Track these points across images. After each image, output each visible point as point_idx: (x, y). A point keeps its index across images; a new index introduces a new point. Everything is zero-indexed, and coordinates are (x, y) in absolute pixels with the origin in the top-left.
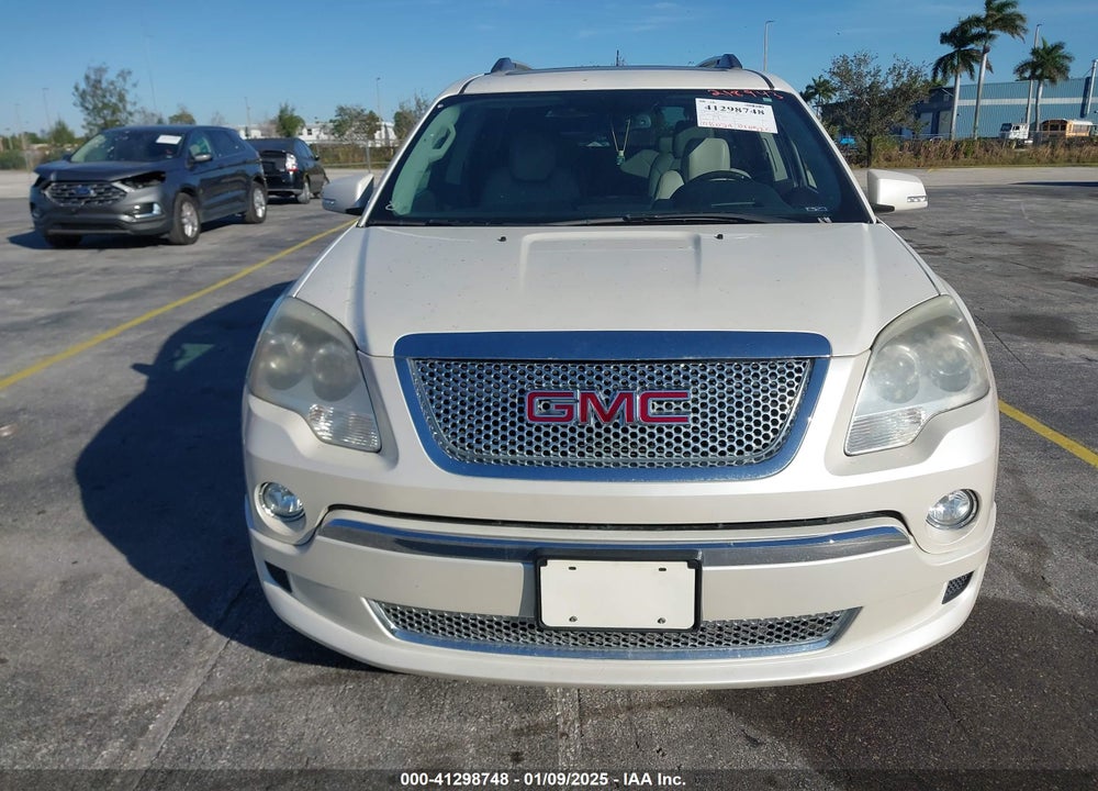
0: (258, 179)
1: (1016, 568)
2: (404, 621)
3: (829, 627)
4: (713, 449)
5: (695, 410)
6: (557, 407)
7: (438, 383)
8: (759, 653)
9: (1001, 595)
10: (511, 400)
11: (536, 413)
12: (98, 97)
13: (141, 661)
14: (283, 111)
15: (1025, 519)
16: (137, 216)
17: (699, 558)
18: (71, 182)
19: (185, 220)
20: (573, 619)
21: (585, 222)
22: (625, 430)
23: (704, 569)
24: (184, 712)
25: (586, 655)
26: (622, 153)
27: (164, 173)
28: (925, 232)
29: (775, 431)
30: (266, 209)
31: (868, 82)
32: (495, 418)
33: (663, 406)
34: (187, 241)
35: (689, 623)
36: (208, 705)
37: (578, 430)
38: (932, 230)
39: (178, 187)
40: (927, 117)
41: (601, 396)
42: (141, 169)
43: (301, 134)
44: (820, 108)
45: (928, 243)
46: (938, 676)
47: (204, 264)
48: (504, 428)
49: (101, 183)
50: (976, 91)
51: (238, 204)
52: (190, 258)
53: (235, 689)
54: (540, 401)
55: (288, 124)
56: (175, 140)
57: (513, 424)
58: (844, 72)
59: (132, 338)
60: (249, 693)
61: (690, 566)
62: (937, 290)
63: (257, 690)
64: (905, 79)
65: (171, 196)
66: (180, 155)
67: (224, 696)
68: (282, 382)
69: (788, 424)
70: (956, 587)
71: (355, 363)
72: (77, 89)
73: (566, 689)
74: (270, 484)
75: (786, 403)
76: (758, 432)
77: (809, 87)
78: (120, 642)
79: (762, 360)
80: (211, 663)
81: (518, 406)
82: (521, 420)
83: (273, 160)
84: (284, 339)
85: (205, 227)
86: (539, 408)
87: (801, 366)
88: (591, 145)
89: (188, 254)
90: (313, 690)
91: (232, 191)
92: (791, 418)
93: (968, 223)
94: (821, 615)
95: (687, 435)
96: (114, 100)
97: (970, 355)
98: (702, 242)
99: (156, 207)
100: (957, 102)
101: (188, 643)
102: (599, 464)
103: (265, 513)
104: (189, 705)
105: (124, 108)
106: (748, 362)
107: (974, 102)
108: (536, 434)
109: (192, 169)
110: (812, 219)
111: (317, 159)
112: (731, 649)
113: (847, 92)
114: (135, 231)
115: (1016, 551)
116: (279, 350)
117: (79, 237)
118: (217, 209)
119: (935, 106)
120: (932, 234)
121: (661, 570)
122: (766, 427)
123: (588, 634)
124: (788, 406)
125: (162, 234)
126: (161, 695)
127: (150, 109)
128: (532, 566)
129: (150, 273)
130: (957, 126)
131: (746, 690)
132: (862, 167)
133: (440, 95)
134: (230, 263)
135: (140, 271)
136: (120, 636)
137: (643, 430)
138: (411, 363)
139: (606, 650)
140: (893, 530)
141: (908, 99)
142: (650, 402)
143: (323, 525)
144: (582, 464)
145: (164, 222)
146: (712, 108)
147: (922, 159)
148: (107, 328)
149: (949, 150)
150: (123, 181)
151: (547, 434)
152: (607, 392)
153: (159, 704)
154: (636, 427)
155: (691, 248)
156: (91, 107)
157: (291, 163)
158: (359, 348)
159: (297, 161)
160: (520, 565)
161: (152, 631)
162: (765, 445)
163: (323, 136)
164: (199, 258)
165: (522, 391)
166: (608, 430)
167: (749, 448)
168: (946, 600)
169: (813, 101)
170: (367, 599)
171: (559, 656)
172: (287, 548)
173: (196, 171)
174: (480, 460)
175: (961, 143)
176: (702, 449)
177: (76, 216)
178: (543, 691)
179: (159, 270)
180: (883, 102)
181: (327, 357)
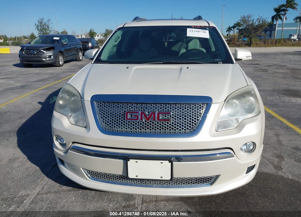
0: (80, 49)
1: (273, 163)
2: (92, 175)
3: (210, 180)
4: (178, 129)
5: (173, 118)
6: (134, 116)
7: (102, 108)
8: (191, 187)
9: (268, 171)
10: (122, 114)
11: (128, 117)
12: (42, 26)
13: (26, 183)
14: (91, 31)
15: (278, 149)
16: (48, 59)
17: (172, 160)
18: (30, 50)
19: (60, 60)
20: (137, 176)
21: (152, 63)
22: (153, 123)
23: (174, 163)
24: (34, 198)
25: (142, 186)
26: (166, 43)
27: (54, 47)
28: (263, 65)
29: (195, 124)
30: (82, 57)
31: (251, 23)
32: (117, 119)
33: (164, 116)
34: (60, 66)
35: (169, 178)
36: (41, 196)
37: (140, 122)
38: (266, 65)
39: (58, 51)
40: (268, 33)
41: (147, 113)
42: (49, 46)
43: (96, 37)
44: (238, 30)
45: (263, 68)
46: (246, 195)
47: (64, 72)
48: (120, 122)
49: (37, 50)
50: (282, 25)
51: (74, 56)
52: (60, 70)
53: (49, 192)
54: (130, 114)
55: (92, 34)
56: (58, 38)
57: (122, 120)
58: (244, 20)
59: (41, 92)
60: (53, 193)
61: (169, 162)
62: (247, 84)
63: (55, 192)
64: (261, 22)
65: (56, 54)
66: (59, 43)
67: (46, 194)
68: (62, 107)
69: (199, 122)
70: (250, 169)
71: (80, 102)
72: (36, 24)
73: (139, 195)
74: (58, 135)
75: (199, 116)
76: (190, 124)
77: (235, 24)
78: (21, 177)
79: (192, 104)
80: (44, 184)
81: (123, 115)
82: (124, 119)
83: (85, 44)
84: (63, 95)
85: (65, 62)
86: (129, 116)
87: (203, 105)
88: (170, 40)
89: (60, 69)
90: (70, 192)
91: (73, 52)
92: (200, 120)
93: (276, 63)
94: (208, 177)
95: (170, 124)
96: (46, 27)
97: (254, 103)
98: (183, 69)
99: (52, 56)
100: (277, 28)
101: (39, 178)
102: (146, 132)
103: (57, 143)
104: (36, 196)
105: (49, 29)
106: (188, 104)
107: (281, 28)
108: (128, 123)
109: (62, 46)
110: (217, 63)
111: (97, 44)
112: (183, 186)
113: (245, 26)
114: (46, 63)
115: (274, 158)
116: (62, 98)
117: (32, 64)
118: (69, 57)
119: (271, 29)
120: (265, 66)
121: (161, 163)
122: (193, 123)
123: (142, 180)
124: (199, 117)
125: (54, 64)
126: (29, 192)
127: (56, 30)
128: (126, 161)
129: (49, 74)
130: (277, 35)
131: (189, 197)
132: (249, 46)
133: (117, 28)
134: (71, 72)
135: (46, 74)
136: (21, 175)
137: (158, 123)
138: (95, 103)
139: (148, 185)
140: (229, 153)
141: (262, 28)
142: (160, 115)
143: (71, 147)
144: (141, 132)
145: (53, 61)
146: (192, 31)
147: (266, 44)
148: (35, 89)
149: (274, 42)
150: (44, 50)
151: (131, 124)
152: (149, 112)
153: (28, 195)
154: (156, 122)
155: (179, 71)
156: (40, 29)
157: (90, 45)
158: (82, 98)
159: (92, 44)
160: (122, 160)
161: (30, 175)
162: (192, 128)
163: (101, 37)
164: (63, 70)
165: (125, 111)
166: (148, 123)
167: (188, 129)
168: (247, 173)
169: (236, 28)
170: (82, 168)
171: (134, 186)
172: (62, 153)
173: (63, 47)
174: (113, 131)
175: (277, 40)
176: (174, 129)
177: (31, 59)
178: (133, 195)
179: (52, 74)
180: (255, 29)
181: (73, 101)
